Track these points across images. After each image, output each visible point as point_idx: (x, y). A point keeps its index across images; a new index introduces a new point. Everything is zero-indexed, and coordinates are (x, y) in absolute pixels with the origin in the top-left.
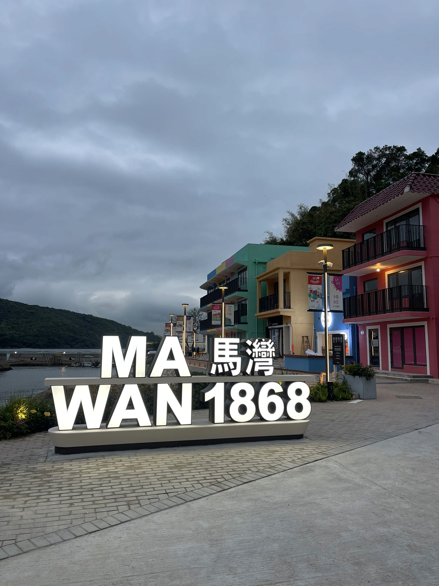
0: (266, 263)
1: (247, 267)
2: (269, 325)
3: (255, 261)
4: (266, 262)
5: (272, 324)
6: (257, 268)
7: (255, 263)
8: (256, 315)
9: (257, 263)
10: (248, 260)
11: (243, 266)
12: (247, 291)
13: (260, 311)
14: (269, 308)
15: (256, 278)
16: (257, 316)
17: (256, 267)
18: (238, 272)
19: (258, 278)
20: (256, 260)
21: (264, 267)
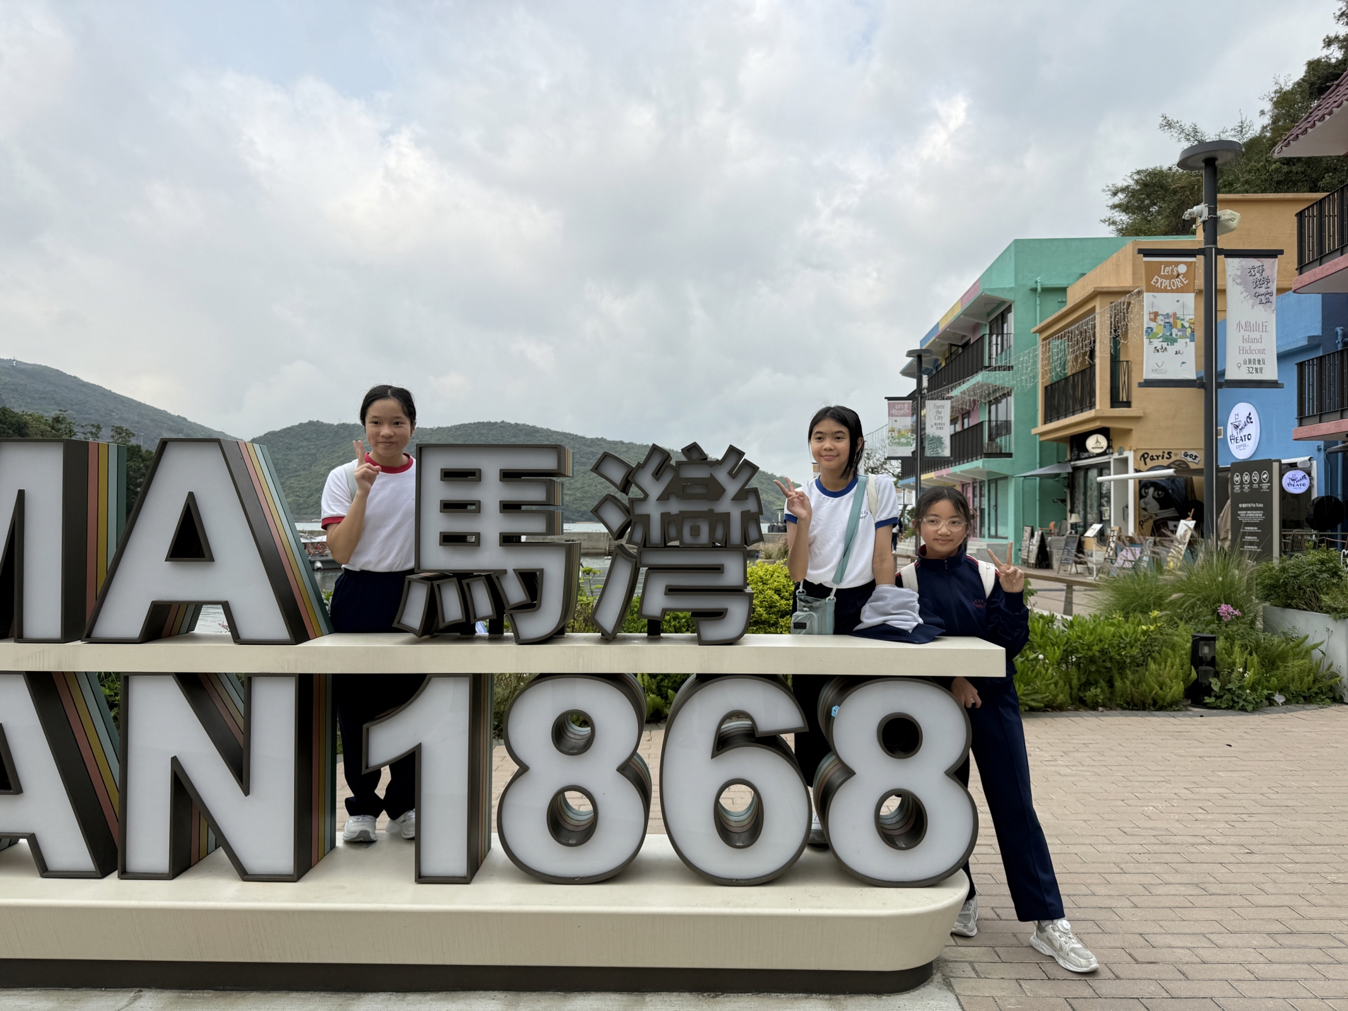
0: (1063, 290)
1: (1010, 306)
2: (1074, 458)
3: (1034, 286)
4: (1065, 286)
5: (1081, 453)
6: (1040, 305)
7: (1034, 290)
8: (1034, 431)
9: (1039, 290)
10: (1013, 285)
11: (1003, 302)
12: (1010, 368)
13: (1047, 419)
14: (1071, 410)
15: (1035, 332)
16: (1042, 434)
17: (1038, 302)
18: (990, 322)
19: (1041, 331)
20: (1036, 282)
21: (1060, 300)
